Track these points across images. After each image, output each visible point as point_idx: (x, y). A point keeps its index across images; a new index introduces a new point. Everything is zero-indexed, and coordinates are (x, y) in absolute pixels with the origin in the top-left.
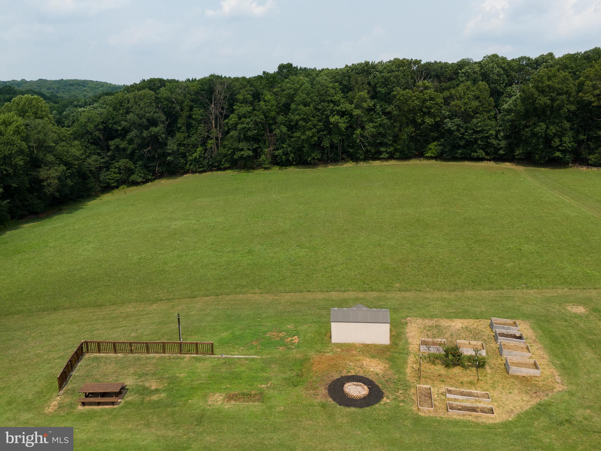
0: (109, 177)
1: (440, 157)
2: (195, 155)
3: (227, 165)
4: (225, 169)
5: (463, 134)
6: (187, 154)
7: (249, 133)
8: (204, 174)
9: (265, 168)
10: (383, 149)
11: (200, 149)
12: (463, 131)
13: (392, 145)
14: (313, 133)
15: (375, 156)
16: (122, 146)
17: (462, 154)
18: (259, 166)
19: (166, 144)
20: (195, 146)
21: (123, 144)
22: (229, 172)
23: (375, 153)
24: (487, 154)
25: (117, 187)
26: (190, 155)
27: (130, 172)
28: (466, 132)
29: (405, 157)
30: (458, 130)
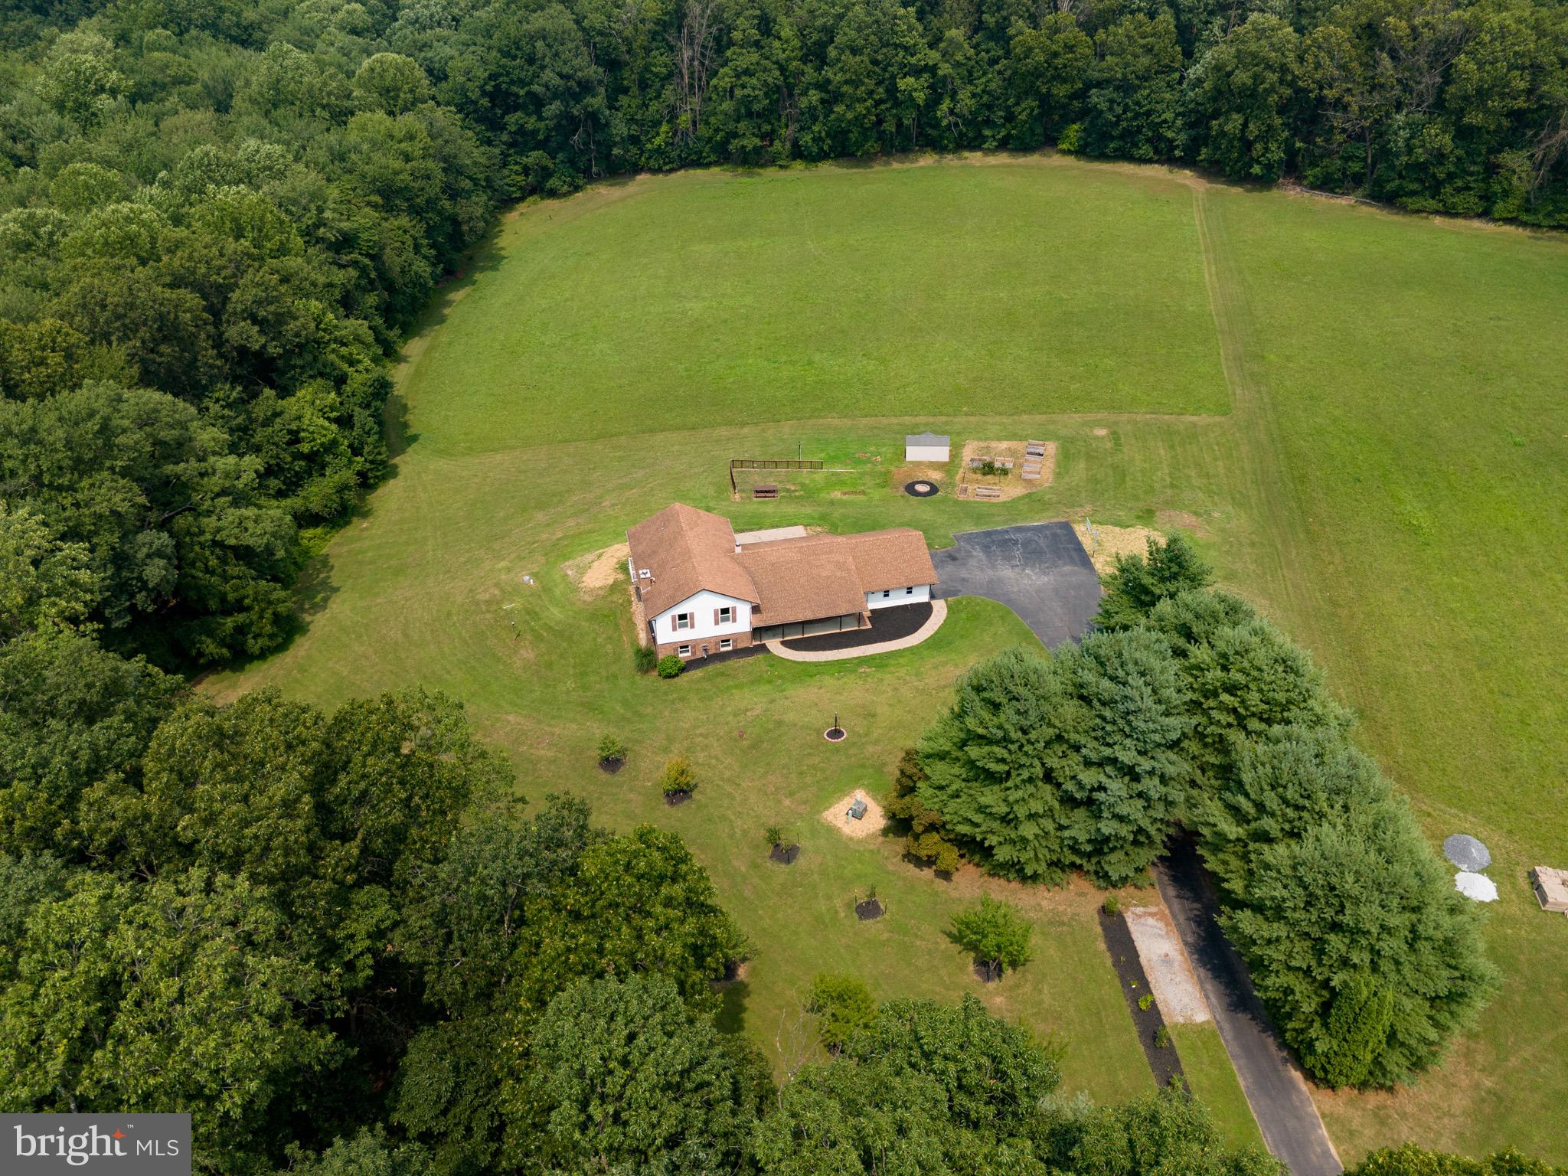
0: (507, 180)
1: (1083, 151)
2: (657, 141)
3: (713, 158)
4: (708, 165)
5: (1118, 117)
6: (643, 138)
7: (756, 107)
8: (673, 176)
9: (781, 167)
10: (987, 132)
11: (664, 128)
12: (1119, 110)
13: (1003, 125)
14: (867, 109)
15: (974, 144)
16: (529, 127)
17: (1116, 150)
18: (772, 162)
19: (607, 124)
20: (658, 123)
21: (531, 123)
22: (715, 170)
23: (975, 139)
24: (1157, 151)
25: (522, 199)
26: (649, 140)
27: (546, 173)
28: (1124, 112)
29: (1022, 146)
30: (1111, 109)
